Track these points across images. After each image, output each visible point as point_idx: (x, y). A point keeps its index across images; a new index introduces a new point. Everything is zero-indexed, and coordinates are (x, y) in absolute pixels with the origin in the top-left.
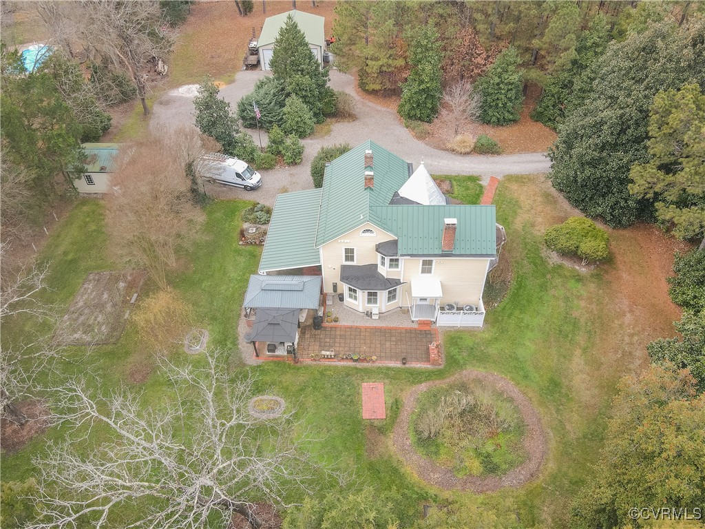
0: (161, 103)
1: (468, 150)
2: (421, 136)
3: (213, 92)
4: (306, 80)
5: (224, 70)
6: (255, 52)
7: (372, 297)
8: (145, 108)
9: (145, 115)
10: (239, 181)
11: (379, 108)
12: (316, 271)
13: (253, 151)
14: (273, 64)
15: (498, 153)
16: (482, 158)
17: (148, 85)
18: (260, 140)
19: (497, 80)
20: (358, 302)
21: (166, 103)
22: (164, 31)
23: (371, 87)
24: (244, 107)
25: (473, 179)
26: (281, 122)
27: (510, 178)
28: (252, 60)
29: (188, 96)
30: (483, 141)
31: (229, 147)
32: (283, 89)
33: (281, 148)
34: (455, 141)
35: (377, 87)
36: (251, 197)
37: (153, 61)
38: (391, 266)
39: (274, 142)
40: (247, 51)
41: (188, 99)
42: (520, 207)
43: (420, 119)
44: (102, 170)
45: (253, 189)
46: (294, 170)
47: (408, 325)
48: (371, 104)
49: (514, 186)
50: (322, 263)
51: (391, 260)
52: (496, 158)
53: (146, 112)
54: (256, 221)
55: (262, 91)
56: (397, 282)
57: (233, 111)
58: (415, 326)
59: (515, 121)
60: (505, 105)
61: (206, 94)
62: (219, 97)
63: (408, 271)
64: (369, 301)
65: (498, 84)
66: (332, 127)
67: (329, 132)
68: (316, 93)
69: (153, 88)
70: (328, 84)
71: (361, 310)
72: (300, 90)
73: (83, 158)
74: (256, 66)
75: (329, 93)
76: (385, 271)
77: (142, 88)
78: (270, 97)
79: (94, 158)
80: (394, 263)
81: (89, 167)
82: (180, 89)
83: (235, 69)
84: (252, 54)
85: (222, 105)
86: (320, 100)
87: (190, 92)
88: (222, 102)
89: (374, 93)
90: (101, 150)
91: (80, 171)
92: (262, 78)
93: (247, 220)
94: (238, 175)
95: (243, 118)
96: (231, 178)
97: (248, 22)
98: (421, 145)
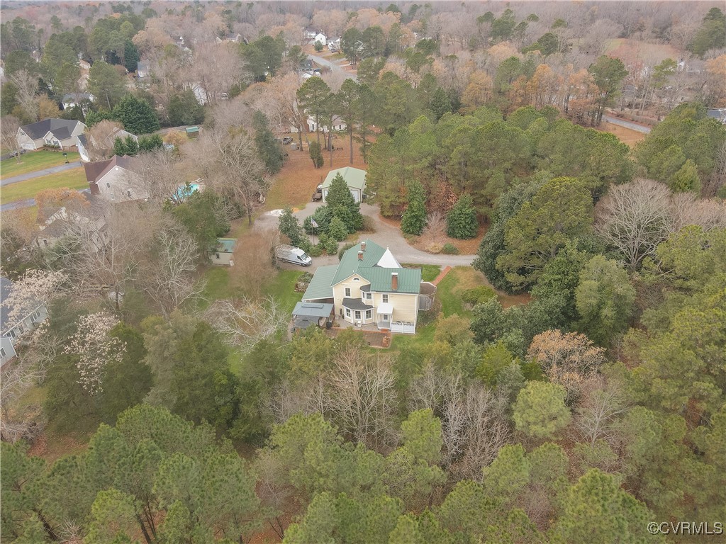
0: (259, 219)
1: (437, 251)
2: (411, 244)
3: (289, 212)
4: (345, 208)
5: (300, 202)
6: (320, 191)
7: (358, 315)
8: (250, 221)
9: (250, 225)
10: (299, 261)
11: (391, 226)
12: (331, 301)
13: (308, 246)
14: (327, 199)
15: (457, 254)
16: (446, 256)
17: (254, 208)
18: (314, 241)
19: (459, 212)
20: (351, 318)
21: (263, 219)
22: (267, 179)
23: (386, 214)
24: (307, 222)
25: (436, 267)
26: (327, 232)
27: (458, 268)
28: (318, 195)
29: (276, 215)
30: (447, 246)
31: (295, 242)
32: (331, 213)
33: (325, 245)
34: (431, 245)
35: (390, 214)
36: (305, 269)
37: (257, 194)
38: (368, 298)
39: (321, 241)
40: (315, 191)
41: (275, 217)
42: (459, 282)
43: (413, 233)
44: (226, 251)
45: (306, 266)
46: (331, 258)
47: (376, 330)
48: (386, 224)
49: (460, 272)
50: (334, 296)
51: (368, 294)
52: (455, 257)
53: (251, 223)
54: (304, 281)
55: (319, 214)
56: (371, 307)
57: (301, 223)
58: (380, 331)
59: (473, 237)
60: (465, 227)
61: (286, 213)
62: (293, 215)
63: (376, 301)
64: (357, 318)
65: (460, 214)
66: (359, 236)
67: (357, 238)
68: (351, 215)
69: (256, 210)
70: (360, 211)
71: (352, 322)
72: (341, 214)
73: (218, 244)
74: (320, 199)
75: (360, 217)
76: (365, 301)
77: (250, 210)
78: (323, 217)
79: (222, 245)
80: (369, 296)
81: (219, 250)
82: (272, 212)
83: (306, 201)
84: (318, 192)
85: (294, 220)
86: (353, 220)
87: (277, 213)
88: (294, 218)
89: (388, 217)
90: (227, 242)
91: (214, 251)
92: (320, 206)
93: (300, 280)
94: (298, 257)
95: (306, 228)
96: (295, 259)
97: (319, 172)
98: (411, 248)
